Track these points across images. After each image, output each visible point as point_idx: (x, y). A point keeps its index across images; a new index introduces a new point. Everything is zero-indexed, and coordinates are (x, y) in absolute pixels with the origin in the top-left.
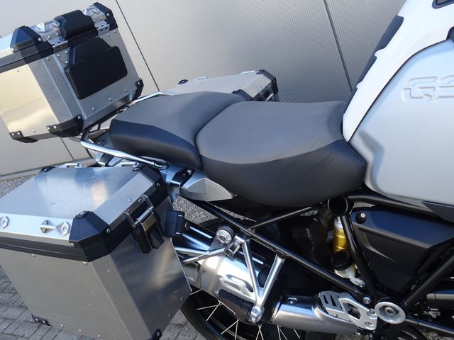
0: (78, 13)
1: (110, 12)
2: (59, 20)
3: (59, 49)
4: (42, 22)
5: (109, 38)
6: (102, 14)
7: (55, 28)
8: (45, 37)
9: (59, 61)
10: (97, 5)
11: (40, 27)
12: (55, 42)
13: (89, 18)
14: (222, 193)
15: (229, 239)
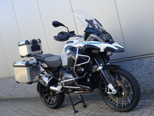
0: (35, 40)
1: (40, 40)
2: (32, 40)
3: (31, 44)
4: (30, 40)
5: (39, 44)
6: (39, 40)
7: (31, 41)
8: (29, 42)
9: (31, 45)
10: (39, 39)
11: (29, 41)
12: (30, 43)
13: (36, 41)
14: (46, 66)
15: (46, 74)
